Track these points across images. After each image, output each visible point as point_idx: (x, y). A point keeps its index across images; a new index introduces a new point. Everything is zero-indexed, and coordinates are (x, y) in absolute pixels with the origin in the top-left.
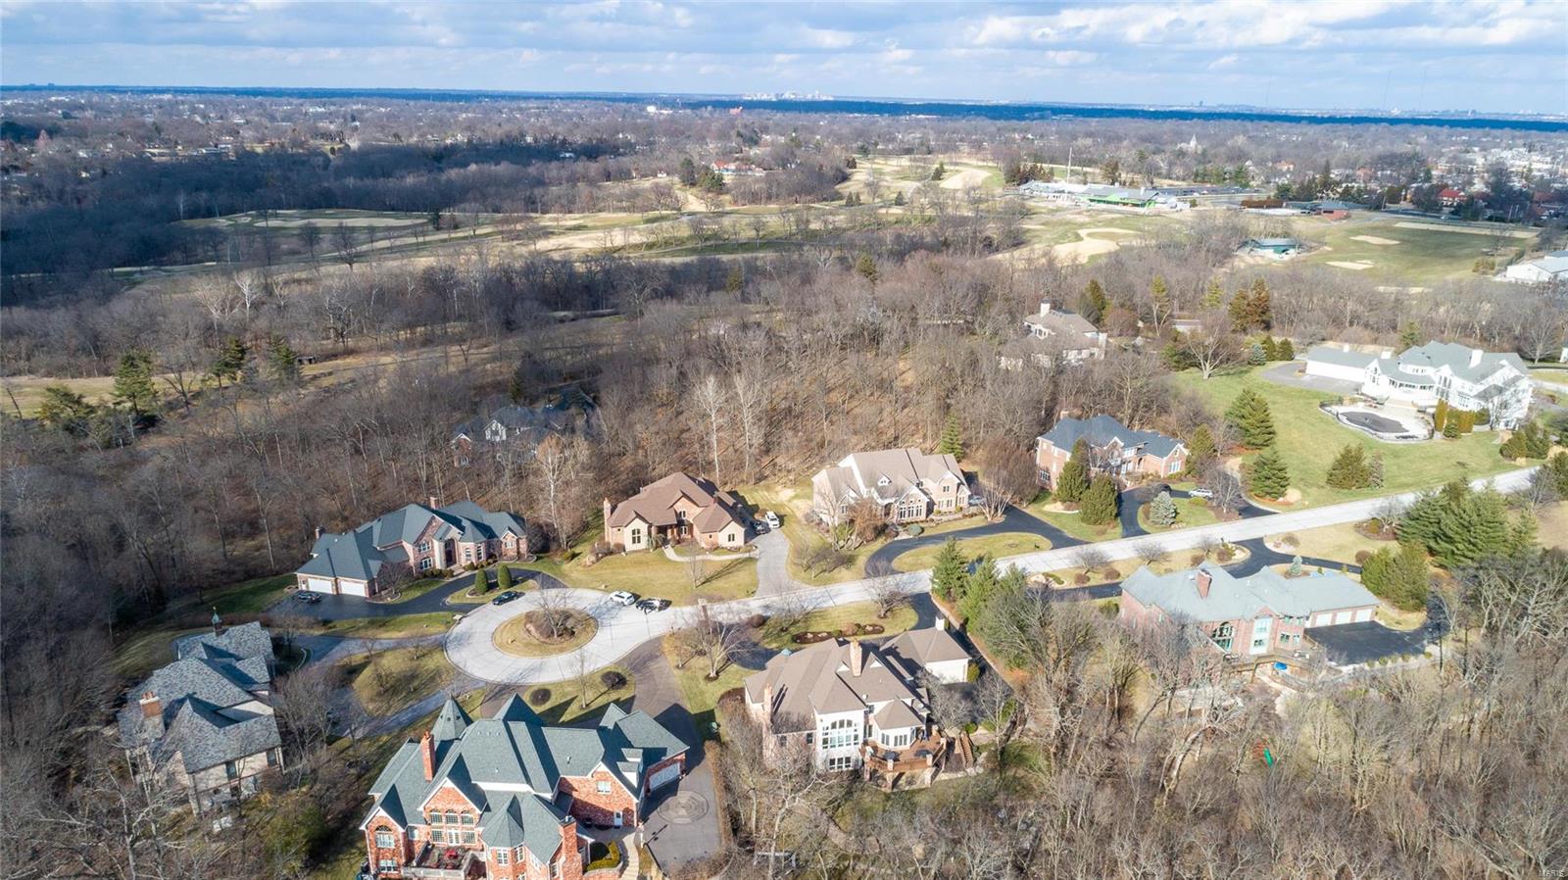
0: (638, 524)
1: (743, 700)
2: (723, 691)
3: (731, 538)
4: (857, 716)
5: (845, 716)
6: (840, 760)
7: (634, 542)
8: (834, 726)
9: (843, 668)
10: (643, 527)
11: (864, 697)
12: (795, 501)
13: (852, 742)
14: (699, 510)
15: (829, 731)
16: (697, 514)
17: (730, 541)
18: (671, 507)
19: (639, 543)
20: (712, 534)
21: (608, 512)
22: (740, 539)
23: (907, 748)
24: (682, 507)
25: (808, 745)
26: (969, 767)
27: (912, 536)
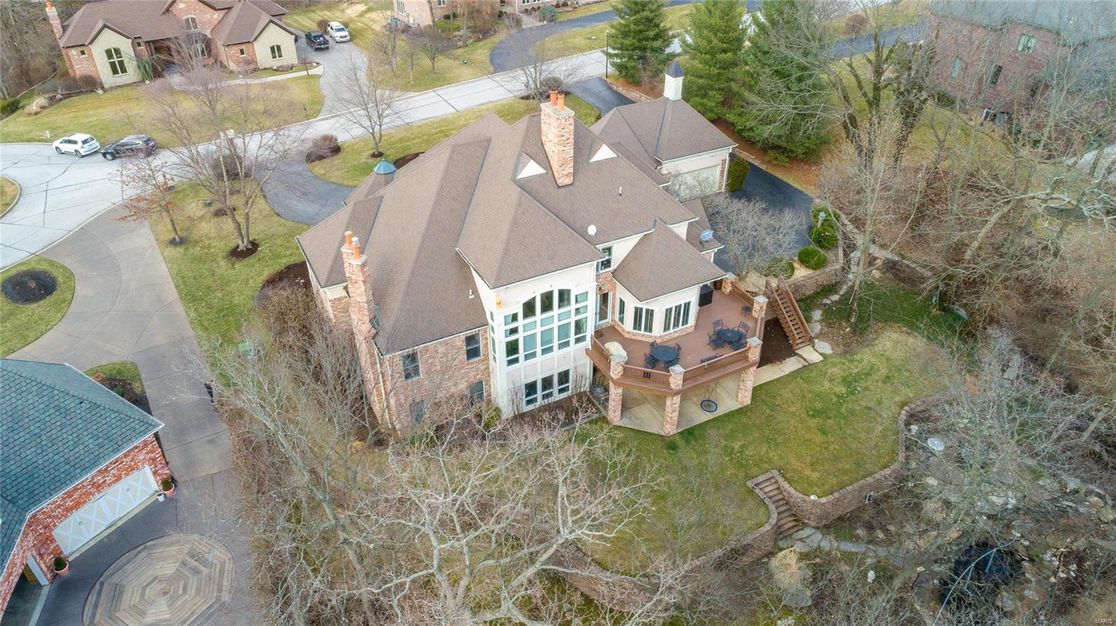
0: (110, 39)
1: (307, 285)
2: (267, 273)
3: (276, 51)
5: (553, 282)
6: (547, 383)
7: (115, 72)
8: (529, 309)
9: (532, 169)
10: (125, 46)
11: (592, 230)
12: (369, 15)
13: (572, 338)
14: (217, 16)
15: (521, 322)
16: (216, 22)
17: (274, 57)
18: (167, 10)
19: (124, 70)
20: (243, 47)
21: (56, 23)
22: (290, 54)
23: (689, 331)
24: (187, 11)
25: (471, 361)
26: (803, 345)
27: (545, 22)
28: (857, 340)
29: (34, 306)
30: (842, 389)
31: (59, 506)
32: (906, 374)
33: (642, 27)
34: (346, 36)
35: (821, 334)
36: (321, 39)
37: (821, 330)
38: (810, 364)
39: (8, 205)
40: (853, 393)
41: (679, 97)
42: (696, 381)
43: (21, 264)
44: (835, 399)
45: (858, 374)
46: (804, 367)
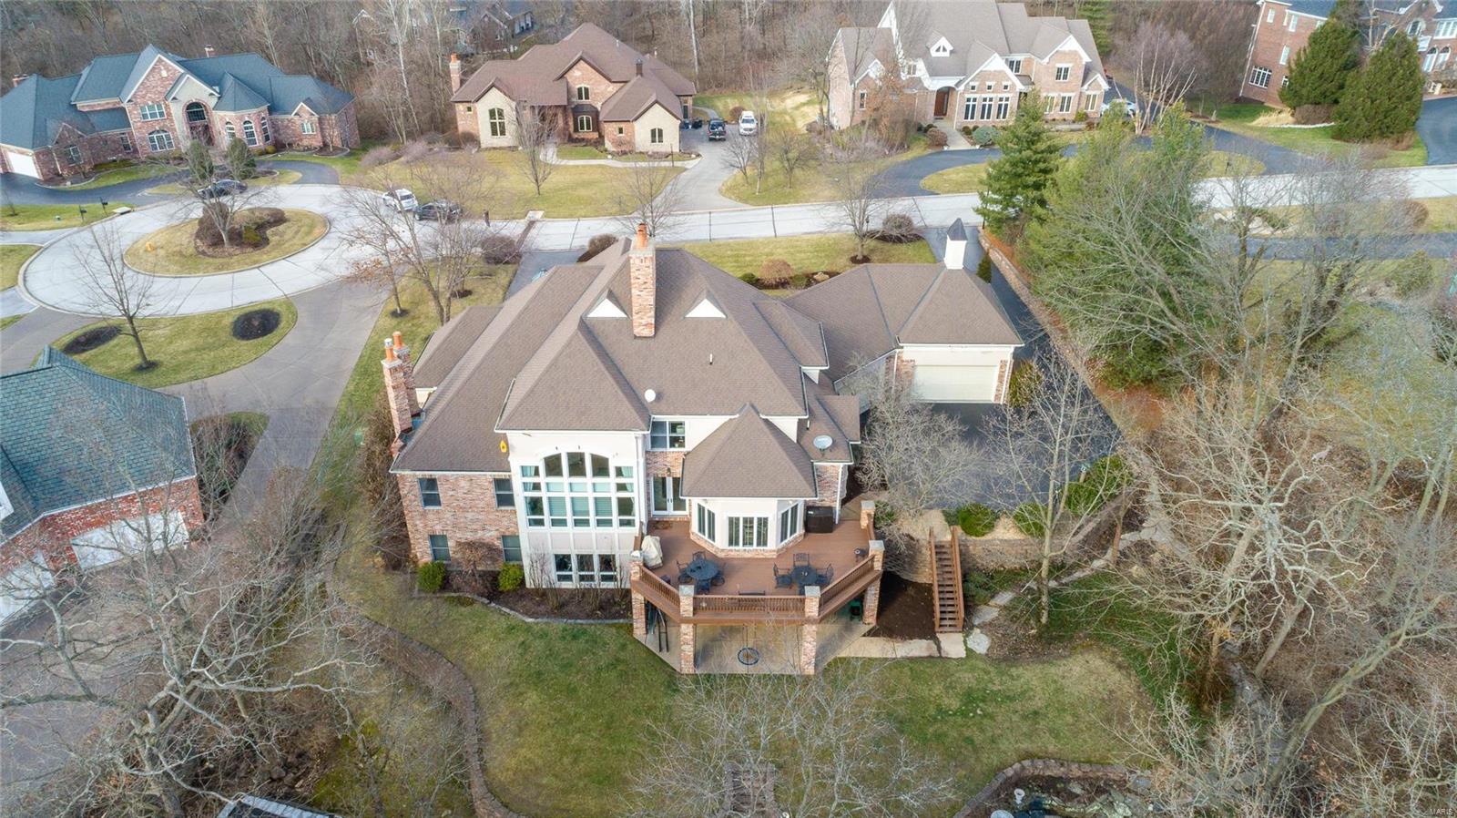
0: (495, 99)
3: (657, 135)
4: (624, 448)
5: (589, 443)
6: (584, 561)
7: (494, 133)
9: (606, 310)
10: (507, 106)
11: (650, 396)
13: (615, 518)
14: (612, 88)
15: (544, 478)
16: (609, 95)
17: (653, 141)
18: (562, 76)
19: (503, 133)
20: (622, 125)
21: (455, 77)
22: (672, 140)
23: (768, 555)
24: (582, 79)
25: (503, 508)
26: (952, 629)
27: (978, 147)
28: (1035, 650)
29: (245, 342)
30: (954, 704)
31: (79, 519)
32: (1069, 719)
33: (1020, 170)
34: (751, 130)
35: (990, 624)
36: (720, 128)
37: (997, 618)
38: (941, 657)
39: (305, 245)
40: (964, 715)
41: (960, 266)
42: (718, 614)
43: (269, 302)
44: (932, 711)
45: (995, 693)
46: (931, 657)
